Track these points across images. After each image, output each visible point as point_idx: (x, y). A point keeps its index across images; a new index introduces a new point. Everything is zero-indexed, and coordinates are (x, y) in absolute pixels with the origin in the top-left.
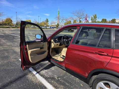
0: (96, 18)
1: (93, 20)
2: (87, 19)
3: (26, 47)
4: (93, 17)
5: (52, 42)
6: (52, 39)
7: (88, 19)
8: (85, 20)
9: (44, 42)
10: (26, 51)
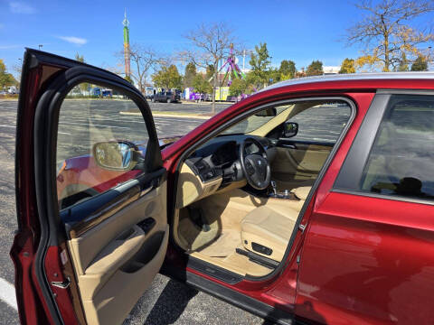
0: (268, 59)
1: (257, 65)
2: (233, 62)
3: (64, 255)
4: (255, 53)
5: (188, 177)
6: (184, 161)
7: (237, 61)
8: (228, 65)
9: (154, 188)
10: (65, 282)
